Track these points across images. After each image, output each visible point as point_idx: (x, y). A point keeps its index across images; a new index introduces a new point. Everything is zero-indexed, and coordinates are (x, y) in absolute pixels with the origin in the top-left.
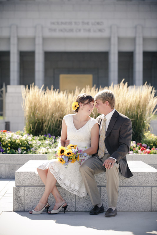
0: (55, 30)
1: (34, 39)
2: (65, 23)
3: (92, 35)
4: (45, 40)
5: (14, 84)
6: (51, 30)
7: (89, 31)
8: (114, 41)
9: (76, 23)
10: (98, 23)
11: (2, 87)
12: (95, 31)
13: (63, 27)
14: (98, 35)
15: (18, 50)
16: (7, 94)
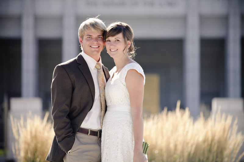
15: (35, 37)
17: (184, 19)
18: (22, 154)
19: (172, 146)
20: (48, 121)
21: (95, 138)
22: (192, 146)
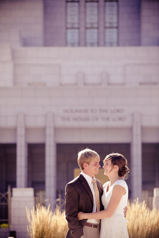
0: (68, 119)
1: (44, 129)
2: (80, 111)
3: (111, 124)
4: (56, 130)
5: (21, 187)
6: (63, 119)
7: (108, 119)
8: (137, 131)
9: (92, 111)
10: (118, 111)
11: (7, 190)
12: (114, 120)
13: (77, 115)
14: (119, 124)
15: (26, 142)
16: (13, 199)
17: (131, 129)
18: (34, 233)
19: (136, 227)
20: (50, 209)
21: (96, 229)
22: (148, 228)
